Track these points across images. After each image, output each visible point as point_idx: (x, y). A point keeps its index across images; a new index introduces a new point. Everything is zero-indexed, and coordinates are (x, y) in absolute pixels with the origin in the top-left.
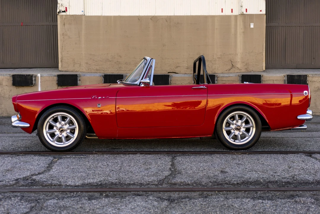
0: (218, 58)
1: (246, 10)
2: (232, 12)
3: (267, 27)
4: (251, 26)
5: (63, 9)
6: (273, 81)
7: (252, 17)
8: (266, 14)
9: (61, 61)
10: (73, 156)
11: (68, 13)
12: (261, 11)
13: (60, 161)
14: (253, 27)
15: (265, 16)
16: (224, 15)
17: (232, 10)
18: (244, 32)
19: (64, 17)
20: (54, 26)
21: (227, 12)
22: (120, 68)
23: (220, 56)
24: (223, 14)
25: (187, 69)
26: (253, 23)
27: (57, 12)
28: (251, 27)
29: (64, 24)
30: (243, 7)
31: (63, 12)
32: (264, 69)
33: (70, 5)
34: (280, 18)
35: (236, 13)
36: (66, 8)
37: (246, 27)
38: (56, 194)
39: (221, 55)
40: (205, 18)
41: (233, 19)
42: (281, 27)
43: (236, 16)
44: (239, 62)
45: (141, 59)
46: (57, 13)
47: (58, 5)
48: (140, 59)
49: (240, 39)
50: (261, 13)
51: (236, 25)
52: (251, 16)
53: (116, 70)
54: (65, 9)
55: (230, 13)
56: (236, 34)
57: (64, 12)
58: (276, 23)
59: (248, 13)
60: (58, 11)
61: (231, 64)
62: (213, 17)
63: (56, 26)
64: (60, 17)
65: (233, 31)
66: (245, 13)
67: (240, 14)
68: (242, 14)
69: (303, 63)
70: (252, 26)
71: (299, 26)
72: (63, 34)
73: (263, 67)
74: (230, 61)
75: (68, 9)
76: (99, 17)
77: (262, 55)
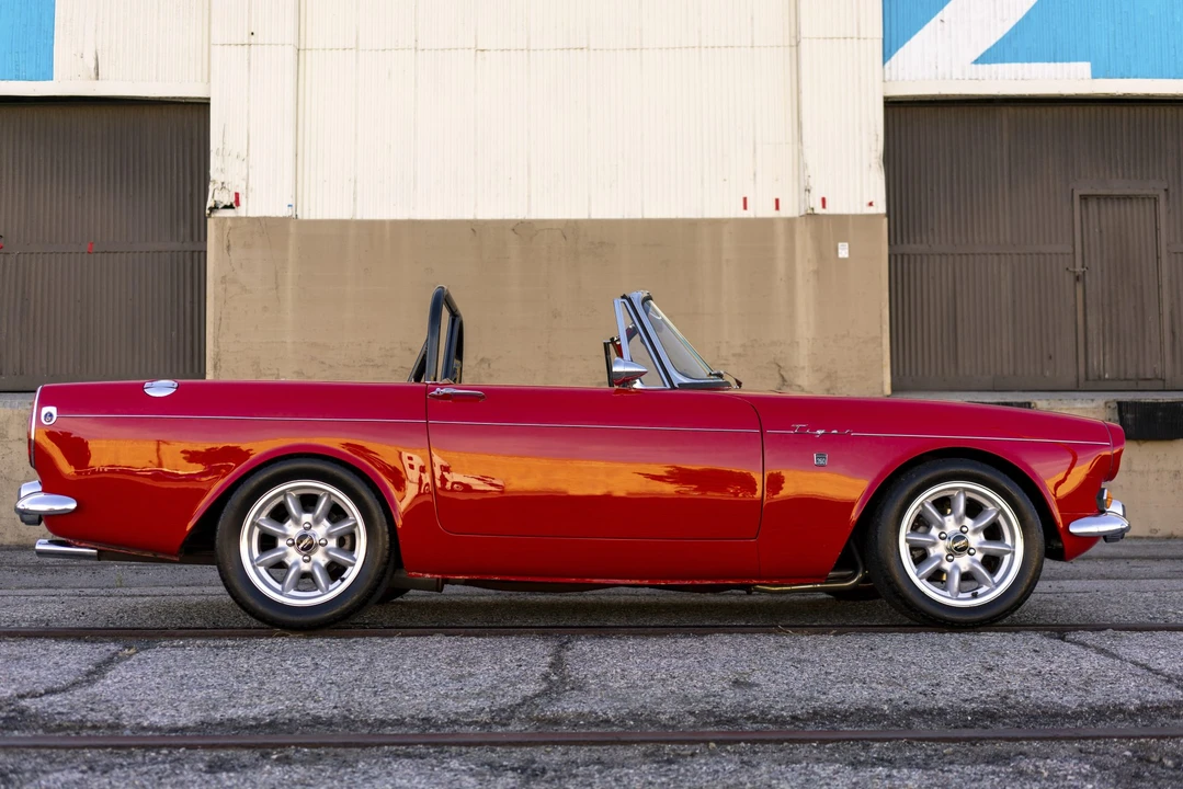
0: (734, 355)
1: (824, 200)
2: (777, 208)
3: (893, 258)
4: (840, 251)
5: (227, 199)
7: (841, 225)
8: (888, 214)
9: (215, 367)
10: (198, 642)
11: (241, 211)
12: (871, 204)
13: (143, 654)
14: (847, 256)
15: (885, 220)
16: (752, 216)
17: (777, 201)
18: (817, 273)
19: (229, 223)
20: (196, 255)
21: (761, 209)
23: (739, 350)
24: (749, 214)
26: (847, 244)
27: (208, 206)
28: (840, 256)
29: (228, 247)
30: (812, 192)
31: (226, 207)
32: (888, 390)
33: (250, 187)
34: (933, 229)
35: (790, 210)
36: (237, 195)
37: (824, 255)
38: (89, 755)
39: (743, 346)
40: (690, 229)
41: (780, 229)
42: (938, 258)
43: (790, 221)
44: (803, 368)
45: (479, 358)
46: (208, 212)
47: (211, 187)
48: (476, 358)
49: (805, 292)
50: (872, 210)
51: (791, 250)
52: (841, 220)
54: (233, 200)
55: (770, 213)
56: (791, 278)
57: (231, 207)
58: (921, 242)
59: (831, 210)
60: (210, 203)
61: (778, 376)
62: (716, 224)
63: (202, 254)
64: (216, 224)
65: (781, 266)
66: (819, 210)
67: (803, 213)
68: (811, 215)
69: (1015, 374)
70: (843, 252)
71: (998, 254)
72: (224, 280)
73: (882, 384)
74: (774, 366)
75: (242, 200)
76: (343, 225)
77: (881, 345)
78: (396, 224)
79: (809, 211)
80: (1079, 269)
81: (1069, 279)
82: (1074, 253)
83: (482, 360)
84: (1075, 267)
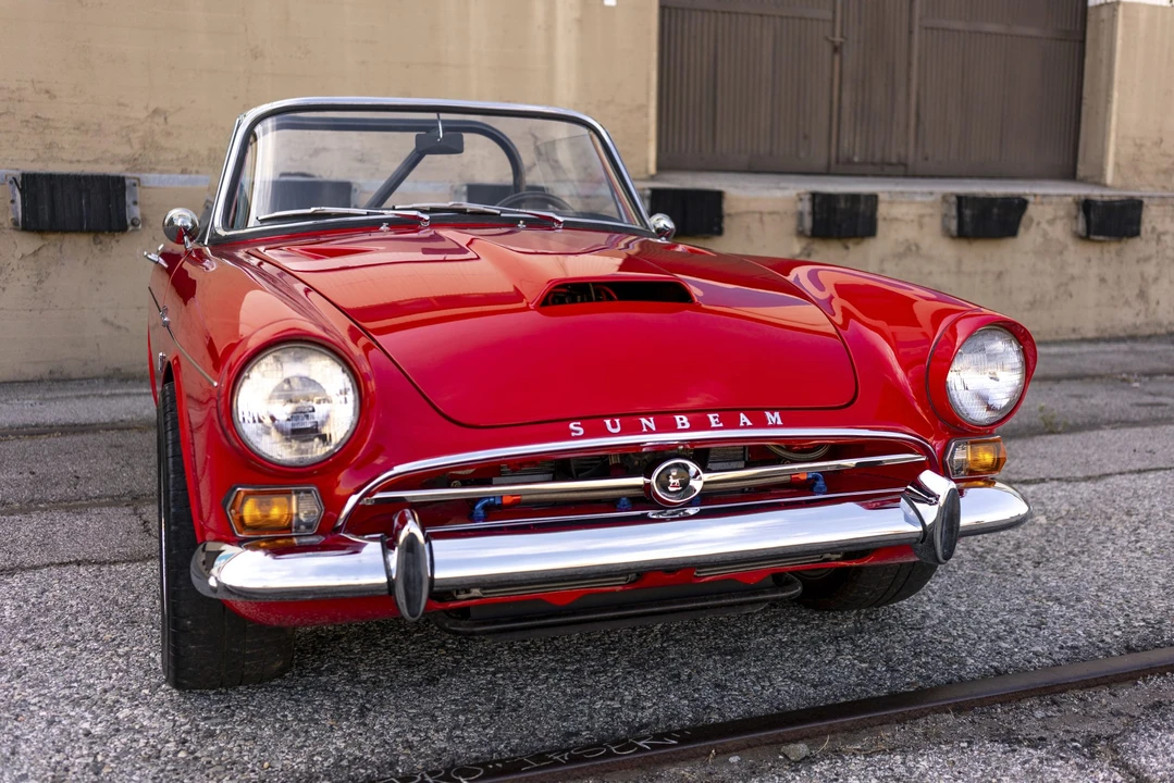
6: (757, 216)
14: (614, 3)
18: (580, 21)
22: (50, 146)
25: (361, 161)
28: (606, 3)
32: (652, 169)
45: (151, 110)
48: (146, 108)
49: (566, 45)
53: (32, 156)
56: (550, 28)
61: (534, 149)
65: (539, 11)
69: (770, 153)
71: (761, 15)
73: (647, 161)
74: (530, 137)
77: (647, 115)
80: (838, 39)
81: (828, 49)
82: (834, 20)
83: (156, 112)
84: (834, 35)
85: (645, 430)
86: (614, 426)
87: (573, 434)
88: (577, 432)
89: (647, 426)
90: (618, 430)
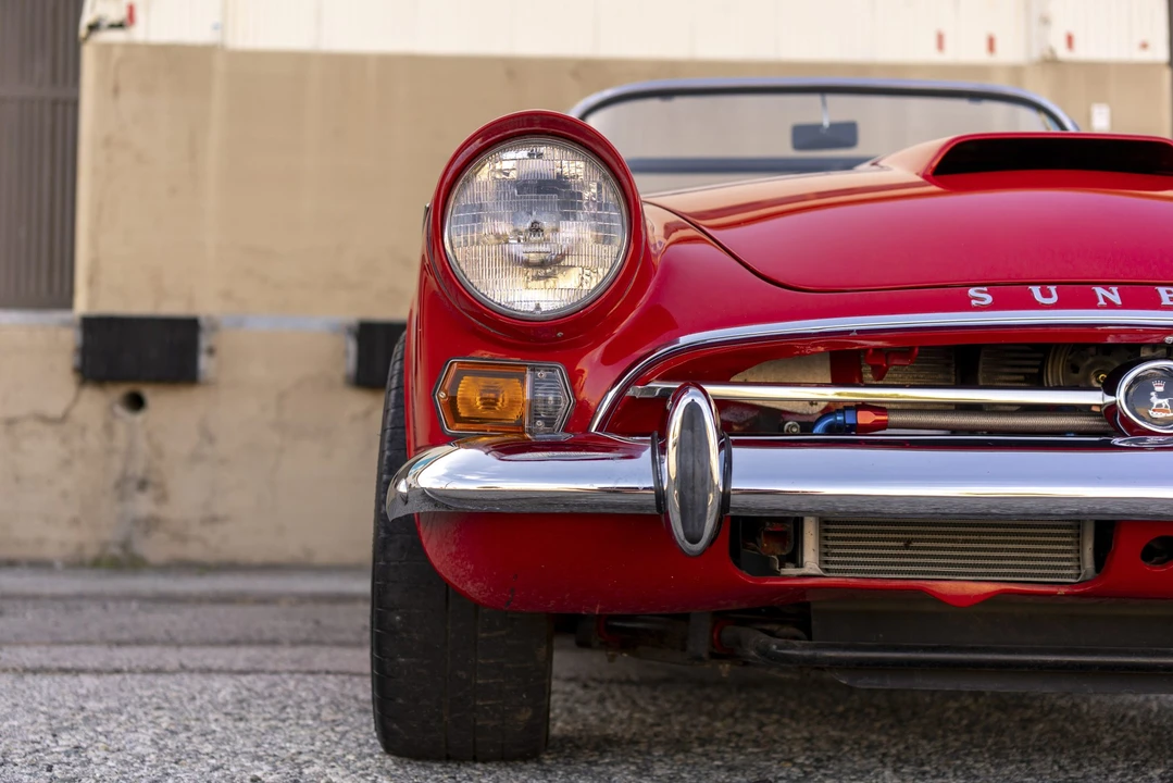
1: (1070, 40)
2: (992, 49)
4: (1094, 119)
5: (116, 13)
8: (1171, 64)
11: (139, 33)
12: (1144, 46)
14: (1105, 127)
15: (1167, 73)
16: (953, 61)
17: (990, 39)
19: (117, 53)
20: (60, 108)
21: (967, 50)
24: (947, 57)
26: (1106, 107)
27: (83, 24)
28: (1095, 127)
29: (116, 91)
30: (1049, 24)
31: (113, 26)
35: (1013, 53)
36: (131, 9)
43: (1016, 70)
50: (1146, 56)
52: (1095, 70)
54: (124, 15)
57: (120, 26)
59: (1083, 52)
60: (87, 18)
62: (898, 72)
63: (70, 110)
64: (96, 54)
66: (1062, 53)
67: (1036, 54)
68: (1050, 61)
70: (1100, 120)
72: (107, 142)
75: (140, 15)
76: (300, 60)
78: (388, 62)
79: (1047, 53)
85: (1102, 302)
86: (1046, 294)
87: (974, 302)
88: (983, 299)
89: (1105, 299)
90: (1054, 299)
